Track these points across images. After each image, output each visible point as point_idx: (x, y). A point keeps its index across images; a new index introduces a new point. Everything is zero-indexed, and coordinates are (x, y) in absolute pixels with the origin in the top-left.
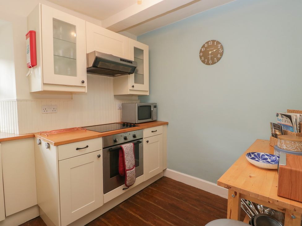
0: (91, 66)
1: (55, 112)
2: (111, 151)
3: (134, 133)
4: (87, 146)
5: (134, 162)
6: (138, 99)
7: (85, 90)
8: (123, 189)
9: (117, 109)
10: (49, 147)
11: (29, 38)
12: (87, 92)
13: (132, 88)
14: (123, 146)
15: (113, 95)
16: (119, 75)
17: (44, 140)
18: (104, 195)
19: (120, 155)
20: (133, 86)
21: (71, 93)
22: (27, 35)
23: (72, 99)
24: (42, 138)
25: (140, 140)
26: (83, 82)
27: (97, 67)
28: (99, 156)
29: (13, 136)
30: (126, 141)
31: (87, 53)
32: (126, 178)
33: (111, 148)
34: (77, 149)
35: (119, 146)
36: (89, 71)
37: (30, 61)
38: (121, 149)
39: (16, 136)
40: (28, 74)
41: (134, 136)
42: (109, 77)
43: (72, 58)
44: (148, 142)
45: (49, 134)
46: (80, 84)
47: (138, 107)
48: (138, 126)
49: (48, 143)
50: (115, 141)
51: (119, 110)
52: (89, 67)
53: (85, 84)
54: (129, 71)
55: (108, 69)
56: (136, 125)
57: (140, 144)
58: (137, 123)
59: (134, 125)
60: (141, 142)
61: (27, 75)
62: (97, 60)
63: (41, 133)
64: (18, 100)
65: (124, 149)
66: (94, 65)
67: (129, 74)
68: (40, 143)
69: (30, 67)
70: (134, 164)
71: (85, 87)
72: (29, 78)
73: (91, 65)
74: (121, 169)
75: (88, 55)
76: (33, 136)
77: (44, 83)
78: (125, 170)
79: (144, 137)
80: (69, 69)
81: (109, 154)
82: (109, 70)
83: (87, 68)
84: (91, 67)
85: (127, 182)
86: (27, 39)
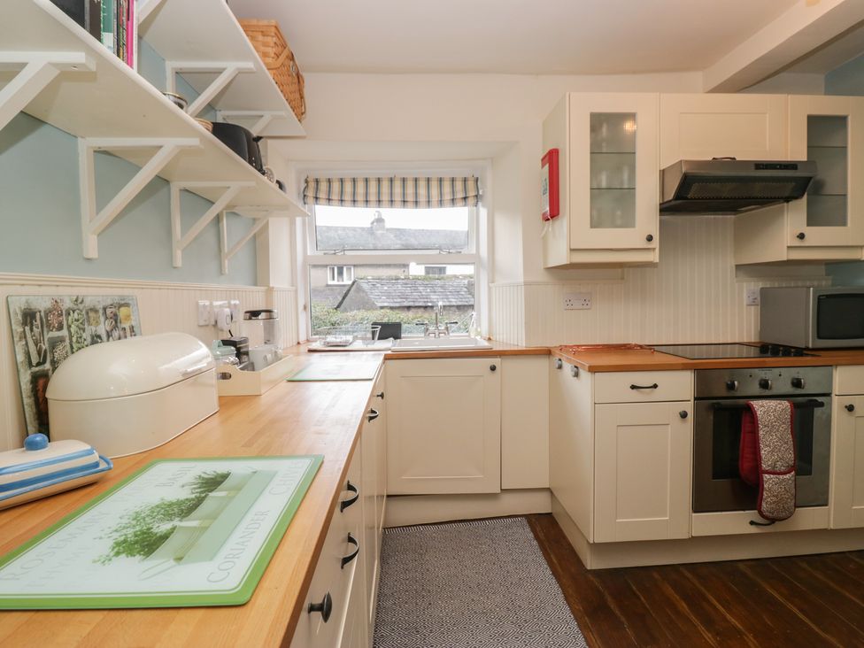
0: (671, 198)
1: (588, 307)
2: (718, 410)
3: (798, 373)
4: (655, 386)
5: (790, 456)
6: (824, 273)
7: (654, 257)
8: (752, 523)
9: (745, 303)
10: (577, 375)
11: (547, 165)
12: (658, 261)
13: (798, 243)
14: (756, 404)
15: (733, 264)
16: (753, 207)
17: (569, 361)
18: (694, 514)
19: (746, 427)
20: (801, 236)
21: (621, 265)
22: (543, 160)
23: (623, 278)
24: (564, 356)
25: (820, 399)
26: (650, 238)
27: (687, 199)
28: (684, 415)
29: (516, 349)
30: (767, 392)
31: (662, 169)
32: (762, 495)
33: (718, 404)
34: (633, 387)
35: (742, 401)
36: (665, 209)
37: (548, 209)
38: (750, 410)
39: (520, 349)
40: (544, 233)
41: (797, 383)
42: (721, 217)
43: (626, 186)
44: (850, 408)
45: (577, 350)
46: (644, 244)
47: (819, 299)
48: (813, 355)
49: (576, 367)
50: (731, 387)
51: (753, 308)
52: (665, 200)
53: (656, 243)
54: (787, 194)
55: (717, 199)
56: (805, 352)
57: (818, 412)
58: (810, 346)
59: (800, 352)
60: (822, 405)
61: (542, 235)
62: (687, 181)
63: (561, 348)
64: (526, 284)
65: (758, 413)
66: (679, 195)
67: (788, 202)
68: (560, 367)
69: (548, 219)
70: (791, 463)
71: (654, 249)
72: (545, 240)
73: (670, 195)
74: (745, 465)
75: (663, 173)
76: (548, 353)
77: (572, 247)
78: (757, 471)
79: (836, 390)
80: (619, 213)
81: (712, 417)
82: (721, 199)
83: (660, 204)
84: (670, 201)
85: (764, 504)
86: (543, 166)
